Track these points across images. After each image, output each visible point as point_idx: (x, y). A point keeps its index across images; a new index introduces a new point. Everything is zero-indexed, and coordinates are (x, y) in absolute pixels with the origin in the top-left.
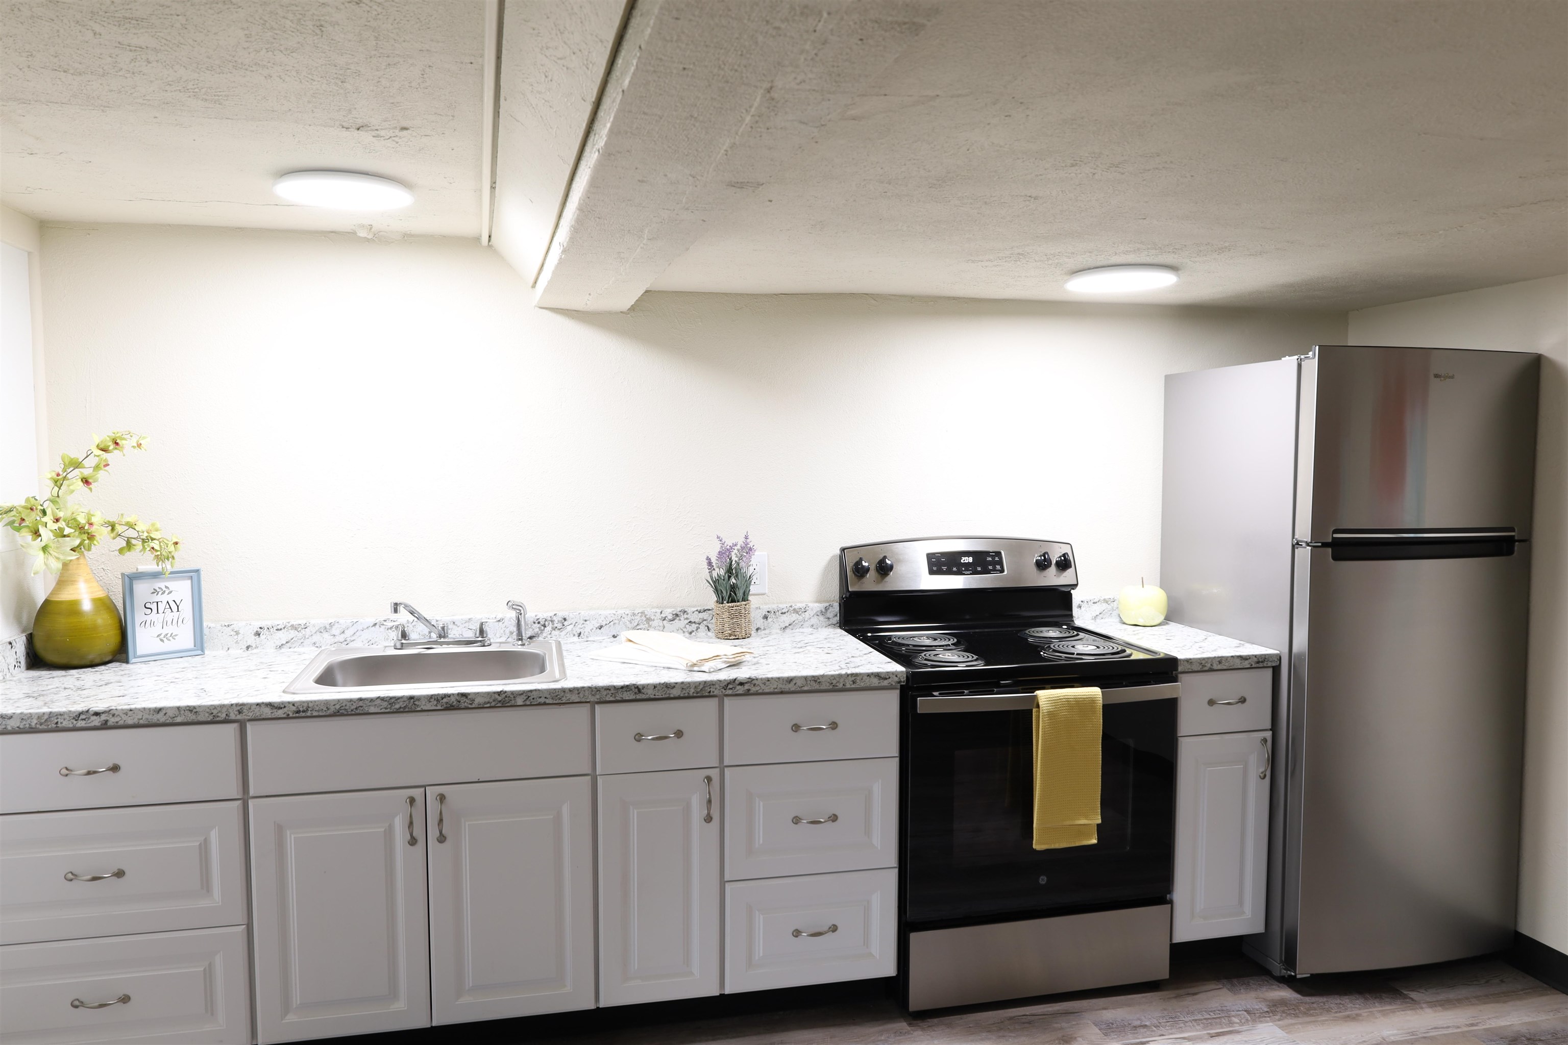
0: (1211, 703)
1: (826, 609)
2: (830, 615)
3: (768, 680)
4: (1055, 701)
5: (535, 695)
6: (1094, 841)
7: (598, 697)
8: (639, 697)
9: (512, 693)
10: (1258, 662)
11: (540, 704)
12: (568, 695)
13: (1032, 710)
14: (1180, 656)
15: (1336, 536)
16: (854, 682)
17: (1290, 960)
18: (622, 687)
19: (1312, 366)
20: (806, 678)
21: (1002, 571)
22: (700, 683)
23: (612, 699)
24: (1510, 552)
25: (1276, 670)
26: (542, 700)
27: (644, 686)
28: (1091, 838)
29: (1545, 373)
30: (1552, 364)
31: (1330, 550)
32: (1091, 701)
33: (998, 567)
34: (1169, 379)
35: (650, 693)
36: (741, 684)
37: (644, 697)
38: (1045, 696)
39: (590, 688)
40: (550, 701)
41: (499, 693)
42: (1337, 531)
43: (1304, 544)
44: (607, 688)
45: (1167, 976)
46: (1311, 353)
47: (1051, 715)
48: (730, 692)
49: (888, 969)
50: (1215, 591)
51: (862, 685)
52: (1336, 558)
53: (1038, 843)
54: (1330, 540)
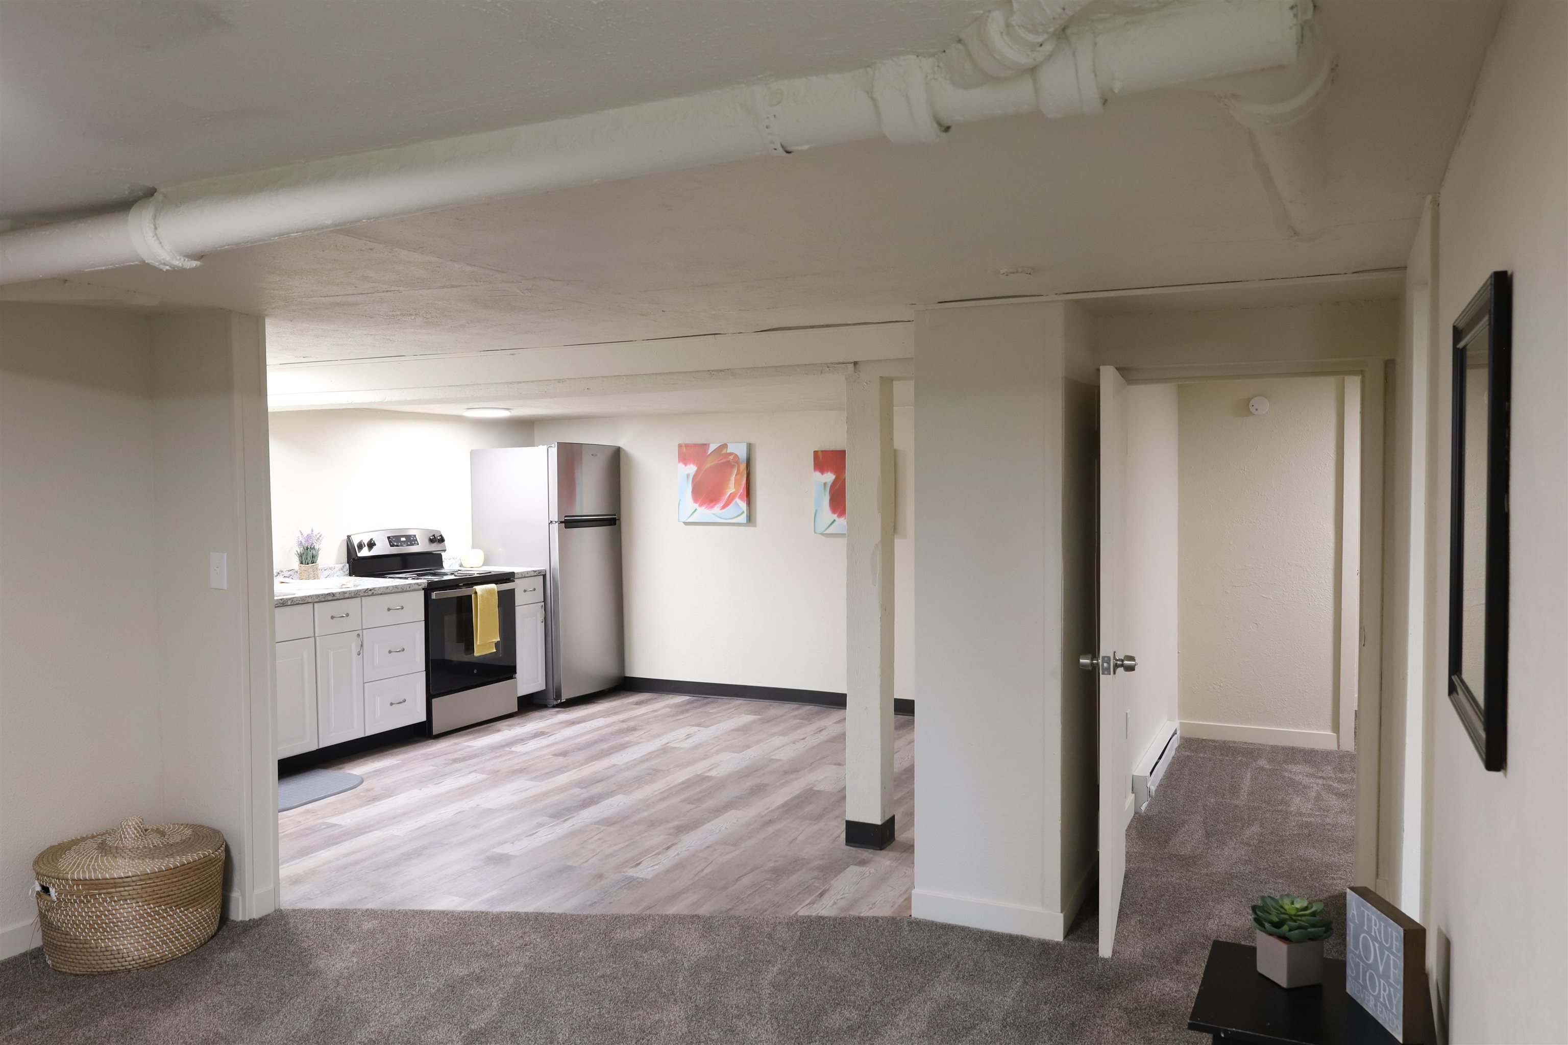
0: (525, 591)
1: (343, 567)
2: (345, 570)
3: (380, 588)
4: (482, 590)
5: (295, 600)
6: (495, 650)
7: (319, 599)
8: (334, 598)
9: (286, 599)
10: (539, 573)
11: (297, 604)
12: (308, 599)
13: (471, 595)
14: (515, 572)
15: (565, 518)
16: (410, 587)
17: (558, 695)
18: (328, 594)
19: (554, 451)
20: (393, 586)
21: (418, 544)
22: (356, 590)
23: (324, 600)
24: (615, 524)
25: (544, 576)
26: (298, 602)
27: (335, 593)
28: (493, 649)
29: (622, 454)
30: (622, 448)
31: (564, 524)
32: (494, 590)
33: (416, 542)
34: (473, 453)
35: (338, 596)
36: (370, 590)
37: (336, 598)
38: (478, 588)
39: (316, 595)
40: (301, 602)
41: (281, 599)
42: (565, 517)
43: (554, 522)
44: (322, 595)
45: (516, 710)
46: (553, 445)
47: (482, 596)
48: (366, 594)
49: (423, 718)
50: (500, 550)
51: (412, 588)
52: (566, 527)
53: (477, 653)
54: (564, 520)
